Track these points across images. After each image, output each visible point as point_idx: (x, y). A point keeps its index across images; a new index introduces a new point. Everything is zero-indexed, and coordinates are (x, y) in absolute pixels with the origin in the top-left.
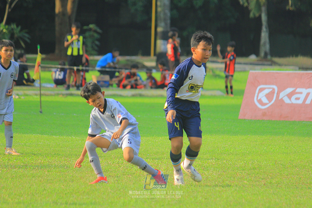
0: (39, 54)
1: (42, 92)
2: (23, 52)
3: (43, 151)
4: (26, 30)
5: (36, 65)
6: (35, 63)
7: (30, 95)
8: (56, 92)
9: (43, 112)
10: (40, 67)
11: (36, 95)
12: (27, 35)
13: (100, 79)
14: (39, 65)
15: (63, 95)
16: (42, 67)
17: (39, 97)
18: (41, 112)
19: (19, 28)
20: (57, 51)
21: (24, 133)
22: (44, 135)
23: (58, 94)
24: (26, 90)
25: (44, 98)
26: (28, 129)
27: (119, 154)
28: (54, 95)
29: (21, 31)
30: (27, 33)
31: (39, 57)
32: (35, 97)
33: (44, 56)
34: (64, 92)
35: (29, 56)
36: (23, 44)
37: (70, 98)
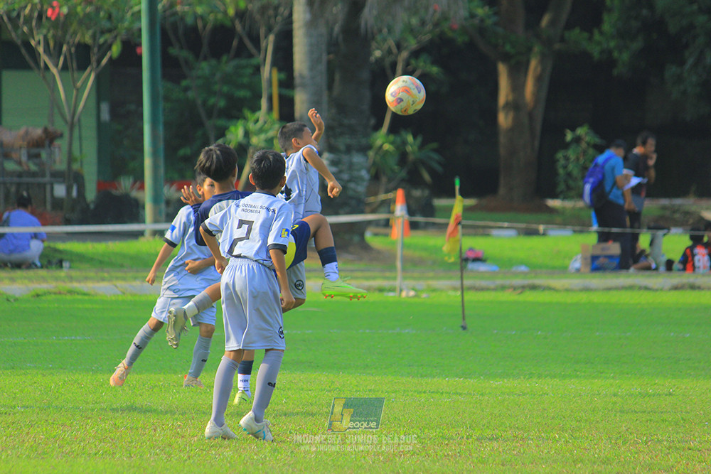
0: (459, 197)
1: (467, 282)
2: (427, 192)
3: (465, 415)
4: (435, 145)
5: (452, 221)
6: (449, 217)
7: (441, 290)
8: (499, 282)
9: (468, 327)
10: (460, 227)
11: (455, 289)
12: (436, 156)
13: (598, 252)
14: (458, 223)
15: (514, 288)
16: (464, 227)
17: (459, 293)
18: (464, 328)
19: (419, 139)
20: (502, 191)
21: (426, 376)
22: (469, 380)
23: (503, 288)
24: (433, 278)
25: (470, 296)
26: (435, 367)
27: (638, 422)
28: (495, 289)
29: (421, 147)
30: (435, 150)
31: (458, 205)
32: (451, 293)
33: (471, 202)
34: (518, 281)
35: (439, 202)
36: (427, 177)
37: (530, 296)
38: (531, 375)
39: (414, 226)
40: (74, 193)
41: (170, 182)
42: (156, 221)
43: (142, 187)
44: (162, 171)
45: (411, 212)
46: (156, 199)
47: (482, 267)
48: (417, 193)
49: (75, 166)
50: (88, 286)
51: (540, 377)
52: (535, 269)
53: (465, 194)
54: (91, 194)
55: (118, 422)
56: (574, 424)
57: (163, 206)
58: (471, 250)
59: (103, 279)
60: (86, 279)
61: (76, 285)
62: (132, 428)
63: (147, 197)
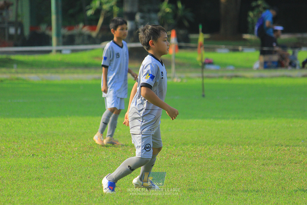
0: (201, 33)
1: (205, 74)
2: (186, 32)
4: (191, 9)
5: (199, 45)
7: (193, 78)
8: (220, 74)
9: (205, 96)
10: (202, 48)
11: (199, 77)
12: (191, 14)
13: (267, 60)
14: (202, 46)
15: (227, 77)
16: (205, 48)
17: (201, 79)
18: (203, 96)
20: (222, 31)
21: (185, 119)
23: (222, 77)
24: (189, 72)
25: (207, 81)
26: (190, 115)
28: (218, 78)
31: (201, 38)
32: (198, 80)
33: (207, 36)
34: (229, 74)
35: (193, 36)
36: (186, 23)
37: (235, 81)
38: (235, 118)
39: (180, 47)
40: (19, 32)
41: (64, 26)
42: (58, 45)
43: (51, 29)
44: (60, 21)
45: (179, 40)
46: (58, 35)
47: (212, 67)
48: (182, 32)
49: (19, 19)
50: (26, 76)
51: (239, 119)
52: (238, 68)
53: (204, 32)
54: (27, 32)
55: (40, 141)
56: (255, 141)
57: (61, 38)
58: (207, 59)
59: (32, 73)
60: (24, 73)
61: (20, 76)
62: (46, 144)
63: (53, 34)
